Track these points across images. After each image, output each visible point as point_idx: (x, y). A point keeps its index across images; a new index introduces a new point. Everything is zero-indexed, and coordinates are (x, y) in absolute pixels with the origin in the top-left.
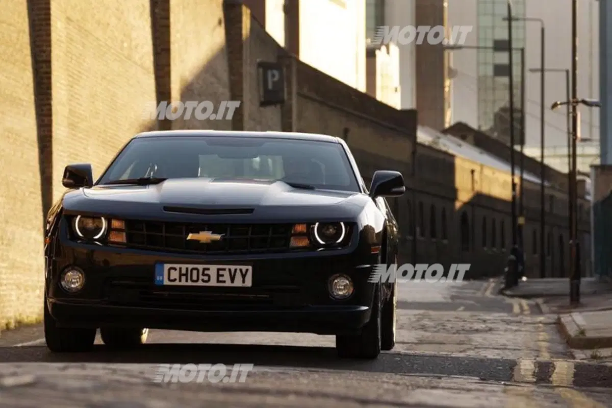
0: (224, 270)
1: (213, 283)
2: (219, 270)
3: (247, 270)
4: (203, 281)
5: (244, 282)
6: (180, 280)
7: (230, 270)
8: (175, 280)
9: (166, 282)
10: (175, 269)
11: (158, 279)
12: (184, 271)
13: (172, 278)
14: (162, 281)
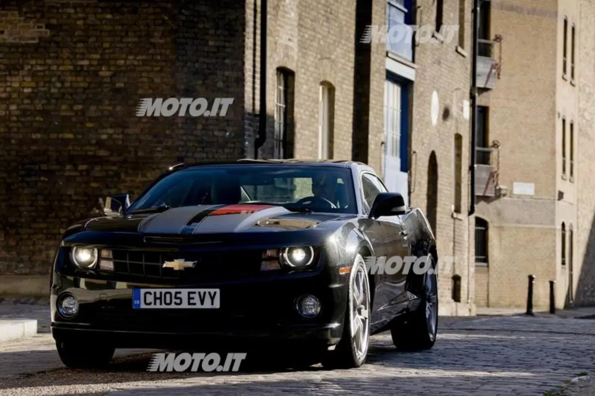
0: (194, 293)
2: (189, 293)
3: (215, 293)
4: (176, 304)
5: (212, 304)
6: (155, 304)
7: (199, 293)
8: (150, 304)
9: (143, 306)
10: (150, 293)
11: (135, 303)
12: (158, 295)
13: (148, 301)
14: (139, 305)
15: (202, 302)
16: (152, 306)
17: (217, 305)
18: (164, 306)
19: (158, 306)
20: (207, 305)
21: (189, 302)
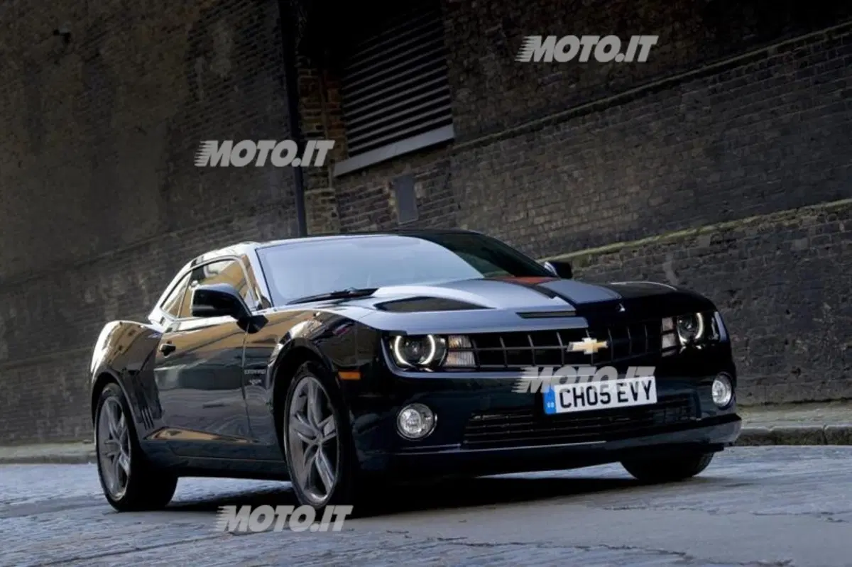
1: (614, 403)
3: (650, 382)
4: (603, 402)
5: (648, 398)
6: (576, 405)
9: (560, 410)
11: (549, 406)
12: (578, 393)
13: (566, 403)
14: (555, 408)
15: (635, 396)
16: (572, 409)
17: (653, 399)
18: (588, 407)
19: (580, 408)
20: (642, 400)
21: (619, 397)
